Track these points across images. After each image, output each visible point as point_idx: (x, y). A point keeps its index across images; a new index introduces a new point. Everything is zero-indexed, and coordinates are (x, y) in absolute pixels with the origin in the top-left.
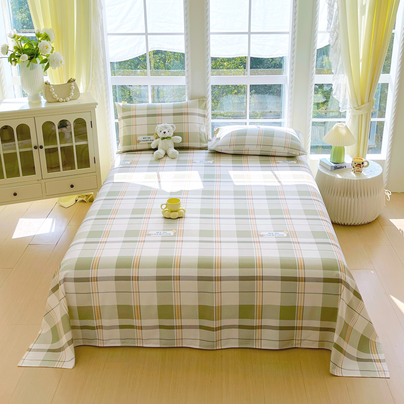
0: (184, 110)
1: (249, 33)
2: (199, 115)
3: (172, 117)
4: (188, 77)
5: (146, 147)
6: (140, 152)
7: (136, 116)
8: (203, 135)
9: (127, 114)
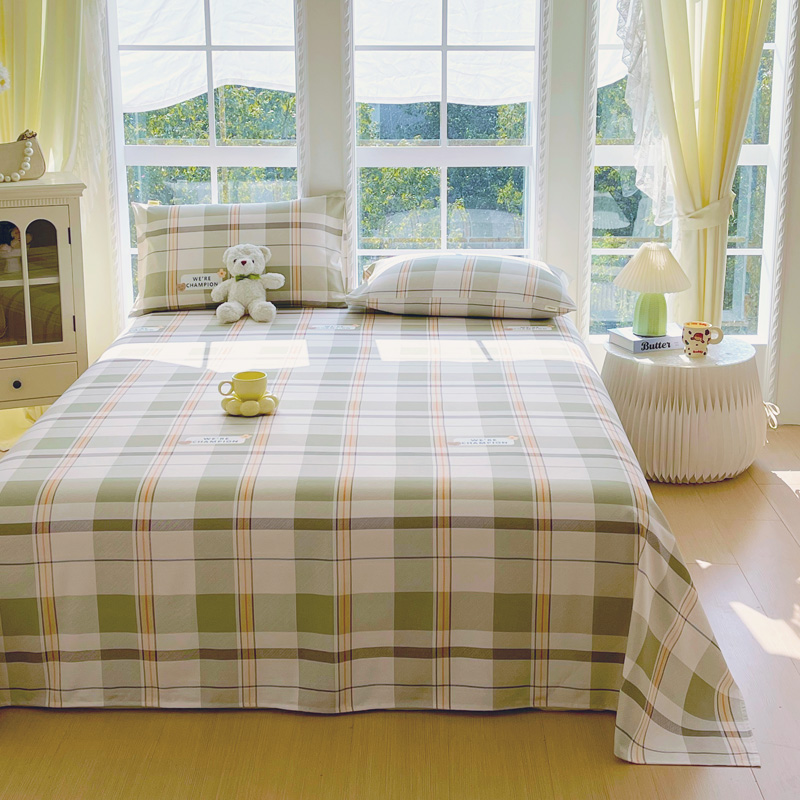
0: (292, 218)
1: (444, 48)
2: (328, 229)
3: (264, 231)
4: (302, 143)
5: (201, 299)
6: (186, 313)
7: (178, 230)
8: (336, 275)
9: (157, 226)
